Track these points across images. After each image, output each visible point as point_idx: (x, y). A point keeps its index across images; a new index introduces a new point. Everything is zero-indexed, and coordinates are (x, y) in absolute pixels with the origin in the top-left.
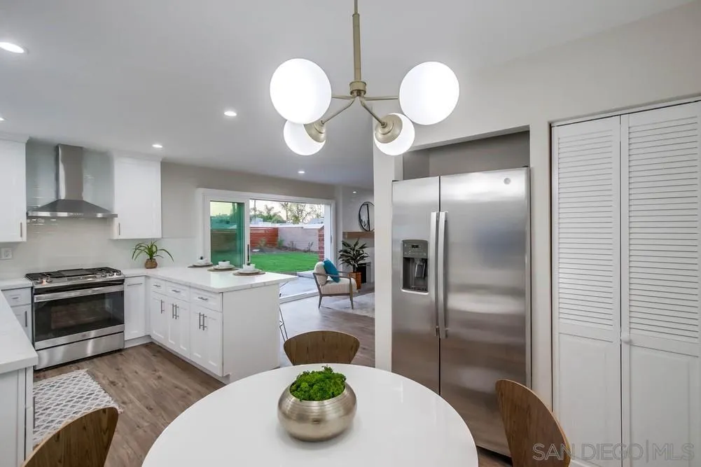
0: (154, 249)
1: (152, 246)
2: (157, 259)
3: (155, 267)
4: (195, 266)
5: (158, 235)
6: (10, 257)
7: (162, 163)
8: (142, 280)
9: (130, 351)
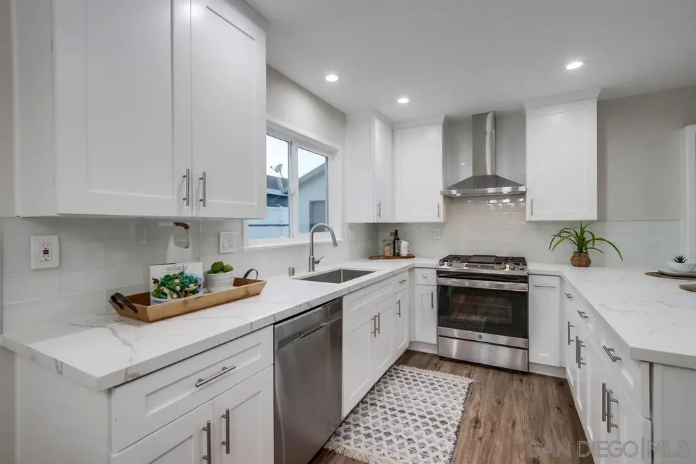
0: (588, 237)
1: (583, 232)
2: (592, 254)
3: (587, 266)
4: (661, 274)
5: (593, 216)
6: (439, 238)
7: (598, 103)
8: (554, 282)
9: (535, 381)
